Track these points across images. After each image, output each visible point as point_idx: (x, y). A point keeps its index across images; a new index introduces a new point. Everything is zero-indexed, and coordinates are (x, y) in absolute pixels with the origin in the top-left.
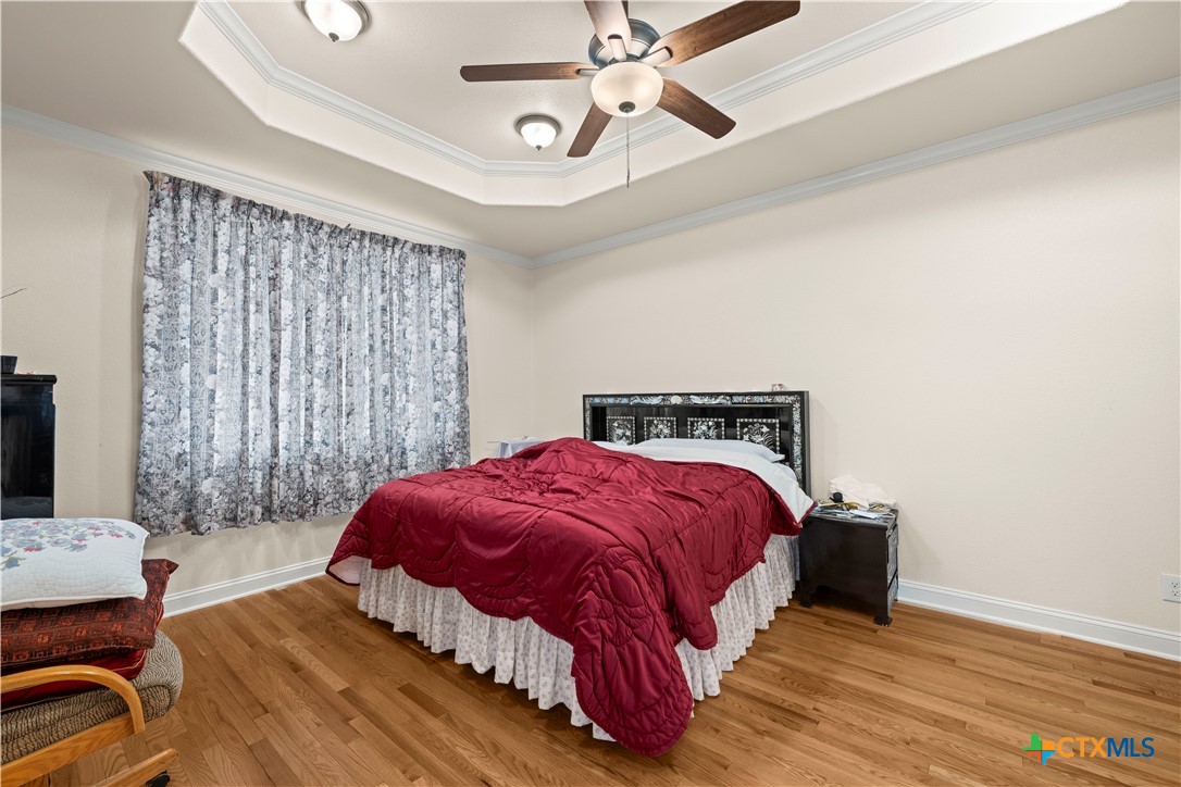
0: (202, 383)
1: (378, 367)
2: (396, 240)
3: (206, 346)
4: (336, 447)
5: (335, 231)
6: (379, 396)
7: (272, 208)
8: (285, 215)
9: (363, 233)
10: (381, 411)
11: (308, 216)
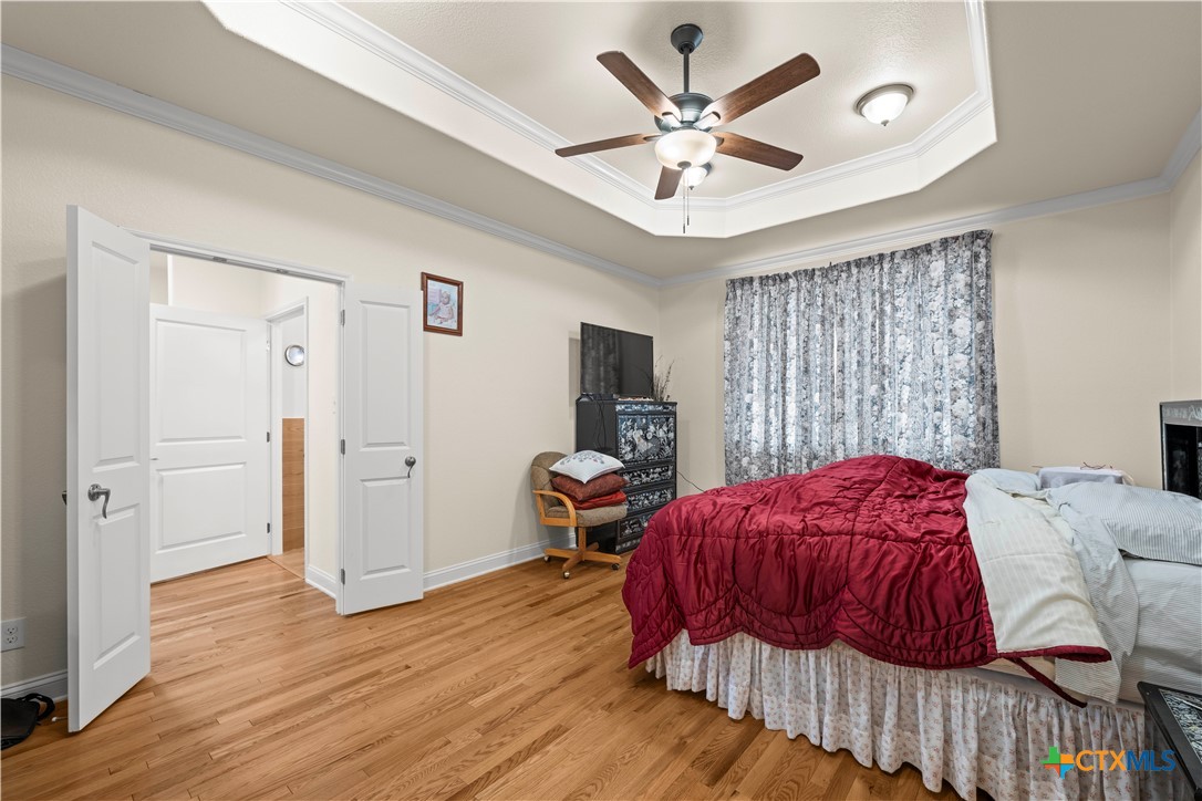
0: (743, 399)
1: (867, 380)
2: (881, 256)
3: (746, 377)
4: (829, 448)
5: (825, 272)
6: (867, 407)
7: (778, 275)
8: (787, 276)
9: (848, 263)
10: (869, 420)
11: (804, 268)
